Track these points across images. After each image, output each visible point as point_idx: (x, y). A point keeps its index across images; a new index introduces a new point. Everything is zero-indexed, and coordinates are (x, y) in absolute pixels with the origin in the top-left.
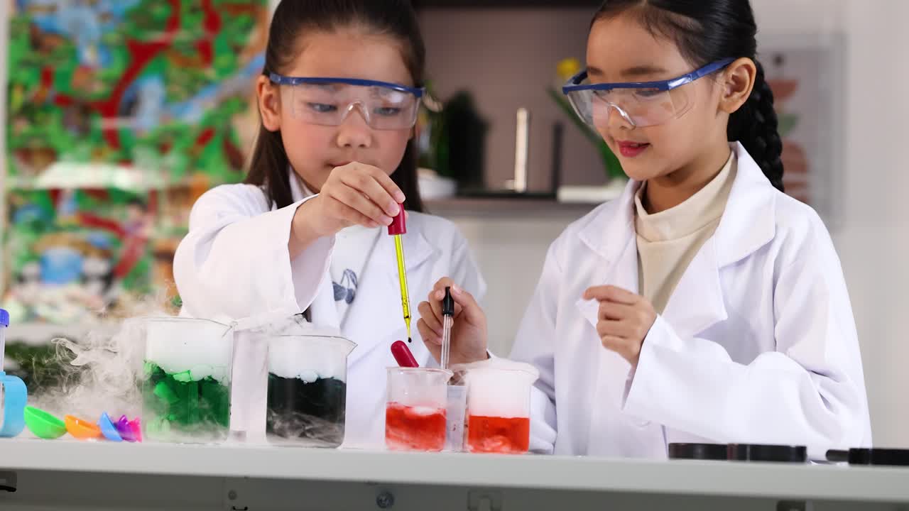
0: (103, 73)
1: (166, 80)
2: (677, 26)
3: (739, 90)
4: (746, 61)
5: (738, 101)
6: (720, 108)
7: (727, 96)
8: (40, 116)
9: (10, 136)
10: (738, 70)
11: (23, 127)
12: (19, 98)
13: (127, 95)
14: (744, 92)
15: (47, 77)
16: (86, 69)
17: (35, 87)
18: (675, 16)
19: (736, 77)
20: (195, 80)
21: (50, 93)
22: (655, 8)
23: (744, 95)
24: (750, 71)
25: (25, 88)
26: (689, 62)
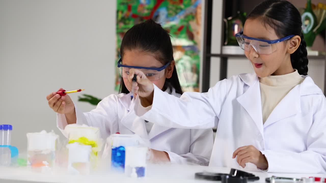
0: (147, 6)
1: (168, 9)
2: (275, 24)
3: (295, 46)
4: (297, 37)
5: (294, 50)
6: (287, 52)
7: (291, 48)
8: (127, 22)
9: (117, 29)
10: (295, 39)
11: (122, 25)
12: (120, 15)
13: (155, 14)
14: (296, 47)
15: (129, 8)
16: (142, 5)
17: (126, 12)
18: (275, 21)
19: (294, 41)
20: (177, 9)
21: (130, 14)
22: (268, 17)
23: (296, 48)
24: (299, 40)
25: (122, 12)
26: (278, 37)
